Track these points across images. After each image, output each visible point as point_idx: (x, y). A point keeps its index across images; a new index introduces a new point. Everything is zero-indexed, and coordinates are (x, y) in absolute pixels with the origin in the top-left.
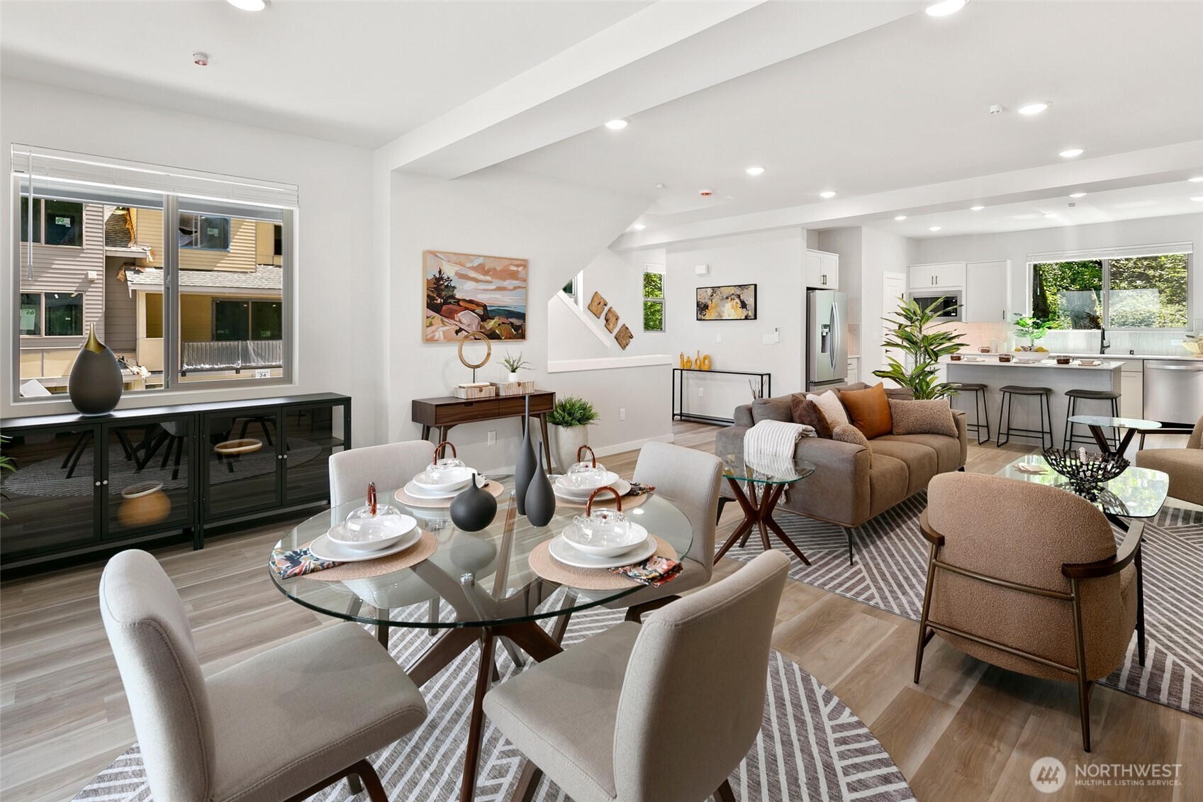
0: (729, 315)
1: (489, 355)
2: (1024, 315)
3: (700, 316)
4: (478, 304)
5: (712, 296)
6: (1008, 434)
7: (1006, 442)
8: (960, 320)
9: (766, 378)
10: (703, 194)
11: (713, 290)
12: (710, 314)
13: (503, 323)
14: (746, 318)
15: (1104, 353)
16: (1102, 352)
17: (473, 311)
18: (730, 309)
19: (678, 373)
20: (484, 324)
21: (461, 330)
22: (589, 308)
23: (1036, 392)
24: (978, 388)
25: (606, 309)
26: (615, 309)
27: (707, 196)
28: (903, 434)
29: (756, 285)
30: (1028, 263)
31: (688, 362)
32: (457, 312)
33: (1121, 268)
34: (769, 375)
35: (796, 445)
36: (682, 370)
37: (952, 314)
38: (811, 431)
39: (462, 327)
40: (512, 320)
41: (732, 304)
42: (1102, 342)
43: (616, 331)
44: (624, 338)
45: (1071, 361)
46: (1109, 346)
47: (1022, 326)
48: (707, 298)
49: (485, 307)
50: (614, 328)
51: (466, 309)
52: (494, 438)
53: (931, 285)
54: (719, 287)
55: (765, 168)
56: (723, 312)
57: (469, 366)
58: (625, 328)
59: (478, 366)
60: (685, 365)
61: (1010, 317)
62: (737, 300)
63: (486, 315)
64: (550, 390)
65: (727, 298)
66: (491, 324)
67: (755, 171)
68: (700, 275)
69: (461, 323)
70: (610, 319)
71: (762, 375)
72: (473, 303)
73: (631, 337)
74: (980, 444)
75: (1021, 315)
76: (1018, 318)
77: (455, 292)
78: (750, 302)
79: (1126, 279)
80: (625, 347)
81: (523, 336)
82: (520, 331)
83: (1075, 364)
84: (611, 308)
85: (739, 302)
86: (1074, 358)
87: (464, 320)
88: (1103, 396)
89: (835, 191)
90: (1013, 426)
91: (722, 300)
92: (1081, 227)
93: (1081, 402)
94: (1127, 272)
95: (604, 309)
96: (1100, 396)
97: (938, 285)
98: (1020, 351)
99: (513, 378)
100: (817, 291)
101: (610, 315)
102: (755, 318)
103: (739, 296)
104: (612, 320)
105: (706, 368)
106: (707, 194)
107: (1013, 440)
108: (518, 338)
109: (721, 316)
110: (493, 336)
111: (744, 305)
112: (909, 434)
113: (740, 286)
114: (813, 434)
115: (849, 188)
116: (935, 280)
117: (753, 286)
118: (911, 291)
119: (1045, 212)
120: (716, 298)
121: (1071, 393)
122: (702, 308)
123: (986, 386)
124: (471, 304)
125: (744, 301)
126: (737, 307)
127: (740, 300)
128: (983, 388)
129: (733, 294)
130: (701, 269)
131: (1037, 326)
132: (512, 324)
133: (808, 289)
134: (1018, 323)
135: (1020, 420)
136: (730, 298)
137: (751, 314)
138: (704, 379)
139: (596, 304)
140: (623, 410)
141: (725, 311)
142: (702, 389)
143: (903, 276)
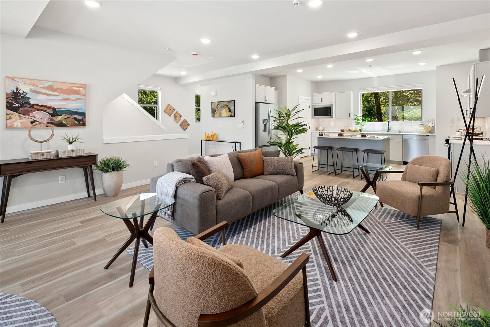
0: (224, 115)
1: (53, 135)
2: (358, 116)
3: (213, 115)
4: (48, 108)
5: (217, 106)
6: (342, 170)
7: (341, 173)
8: (332, 117)
9: (238, 144)
10: (193, 55)
11: (218, 103)
12: (217, 114)
13: (68, 118)
14: (231, 116)
15: (389, 132)
16: (388, 132)
17: (45, 111)
18: (225, 112)
19: (204, 142)
20: (54, 118)
21: (35, 121)
22: (164, 112)
23: (351, 150)
24: (328, 148)
25: (175, 112)
26: (180, 112)
27: (196, 56)
28: (268, 175)
29: (234, 101)
30: (360, 93)
31: (208, 137)
32: (32, 111)
33: (409, 97)
34: (240, 143)
35: (177, 188)
36: (206, 140)
37: (329, 115)
38: (192, 179)
39: (36, 119)
40: (75, 116)
41: (225, 110)
42: (388, 127)
43: (180, 122)
44: (185, 125)
45: (366, 136)
46: (391, 129)
47: (357, 120)
48: (216, 107)
49: (54, 109)
50: (179, 121)
51: (39, 110)
52: (64, 179)
53: (321, 102)
54: (220, 102)
55: (211, 40)
56: (222, 113)
57: (37, 141)
58: (185, 121)
59: (44, 141)
60: (207, 138)
61: (352, 117)
62: (227, 108)
63: (55, 113)
64: (95, 153)
65: (223, 107)
66: (58, 118)
67: (206, 41)
68: (213, 96)
69: (35, 117)
70: (177, 116)
71: (236, 143)
72: (45, 107)
73: (189, 125)
74: (329, 174)
75: (357, 115)
76: (355, 117)
77: (30, 100)
78: (232, 108)
79: (411, 102)
80: (185, 130)
81: (84, 125)
82: (82, 122)
83: (368, 137)
84: (177, 111)
85: (228, 109)
86: (368, 134)
87: (37, 116)
88: (378, 152)
89: (259, 55)
90: (344, 166)
91: (221, 108)
92: (380, 77)
93: (371, 155)
94: (411, 99)
95: (173, 112)
96: (376, 152)
97: (323, 102)
98: (348, 131)
99: (70, 147)
100: (260, 103)
101: (177, 115)
102: (234, 116)
103: (228, 106)
104: (178, 117)
105: (214, 139)
106: (196, 55)
107: (344, 172)
108: (79, 126)
109: (221, 115)
110: (60, 124)
111: (230, 110)
112: (271, 174)
113: (228, 101)
114: (194, 180)
115: (266, 54)
116: (322, 100)
117: (233, 101)
118: (313, 105)
119: (362, 70)
120: (219, 107)
121: (365, 151)
122: (214, 111)
123: (333, 147)
124: (43, 108)
125: (230, 108)
126: (227, 111)
127: (228, 108)
128: (331, 148)
129: (225, 105)
130: (213, 94)
131: (363, 120)
132: (75, 119)
133: (256, 103)
134: (355, 119)
135: (347, 163)
136: (224, 107)
137: (232, 114)
138: (215, 144)
139: (168, 109)
140: (156, 161)
141: (223, 113)
142: (214, 149)
143: (310, 98)
